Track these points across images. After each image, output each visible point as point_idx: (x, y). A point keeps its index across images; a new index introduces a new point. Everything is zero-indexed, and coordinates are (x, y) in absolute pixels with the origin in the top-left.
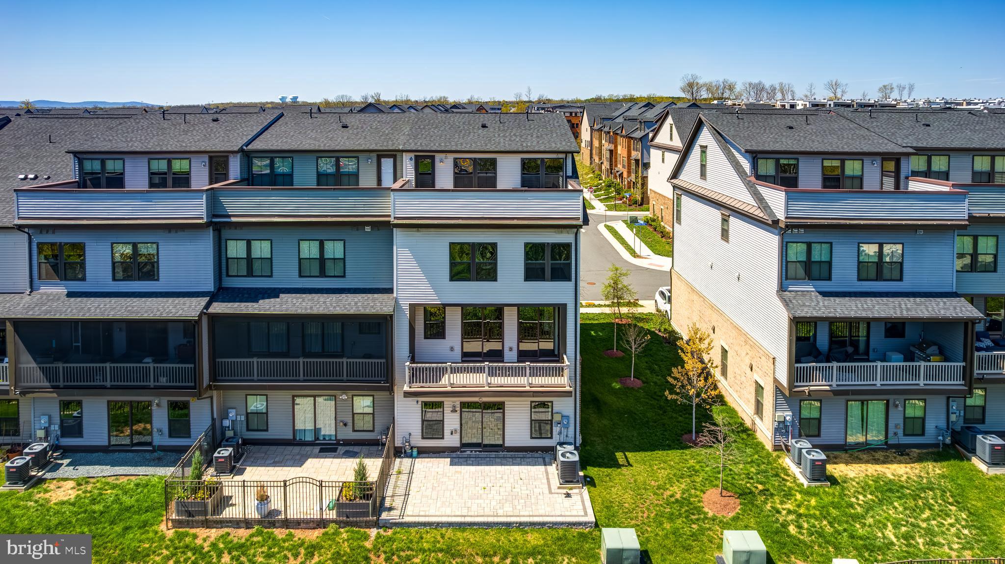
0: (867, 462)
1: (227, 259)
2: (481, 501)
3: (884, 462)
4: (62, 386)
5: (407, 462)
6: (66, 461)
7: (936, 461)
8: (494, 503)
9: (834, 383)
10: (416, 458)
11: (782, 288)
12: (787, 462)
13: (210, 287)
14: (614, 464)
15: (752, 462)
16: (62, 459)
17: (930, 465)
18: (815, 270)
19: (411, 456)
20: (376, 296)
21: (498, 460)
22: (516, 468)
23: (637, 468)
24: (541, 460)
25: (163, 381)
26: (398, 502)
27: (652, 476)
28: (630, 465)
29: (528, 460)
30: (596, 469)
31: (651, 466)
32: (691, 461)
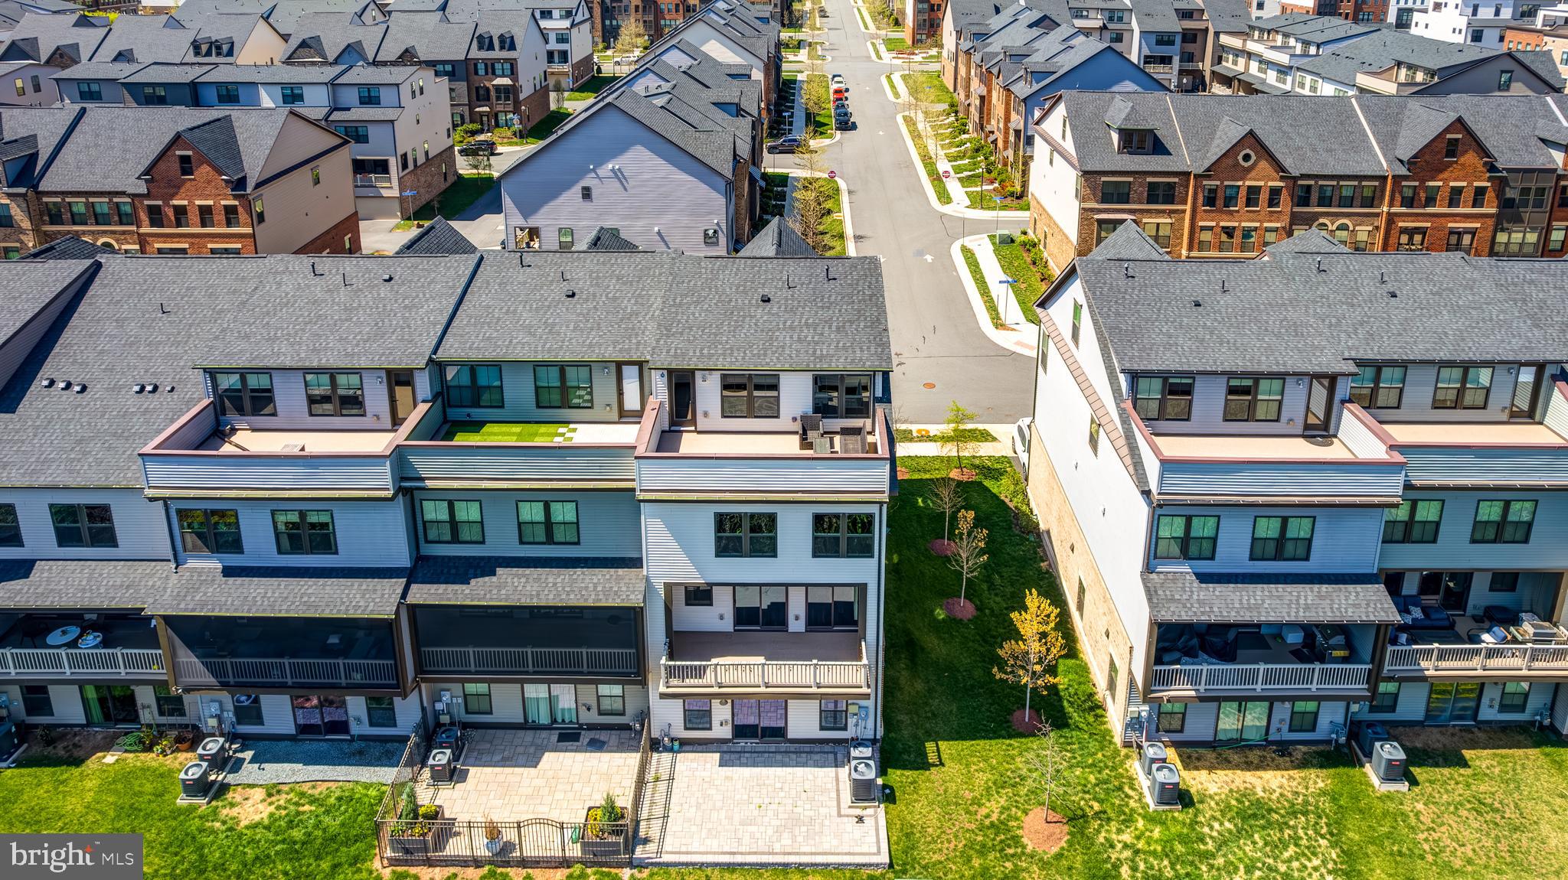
0: (1237, 767)
1: (424, 523)
2: (754, 829)
3: (1258, 768)
4: (232, 683)
5: (666, 757)
6: (248, 755)
7: (1322, 767)
8: (770, 832)
9: (1202, 688)
10: (679, 752)
11: (1148, 569)
12: (1135, 767)
13: (404, 560)
14: (921, 764)
15: (1093, 765)
16: (242, 751)
17: (1312, 773)
18: (1193, 549)
19: (671, 750)
20: (620, 571)
21: (779, 757)
22: (799, 771)
23: (952, 768)
24: (831, 757)
25: (357, 677)
26: (655, 828)
27: (966, 783)
28: (942, 764)
29: (816, 757)
30: (899, 772)
31: (967, 765)
32: (1018, 759)
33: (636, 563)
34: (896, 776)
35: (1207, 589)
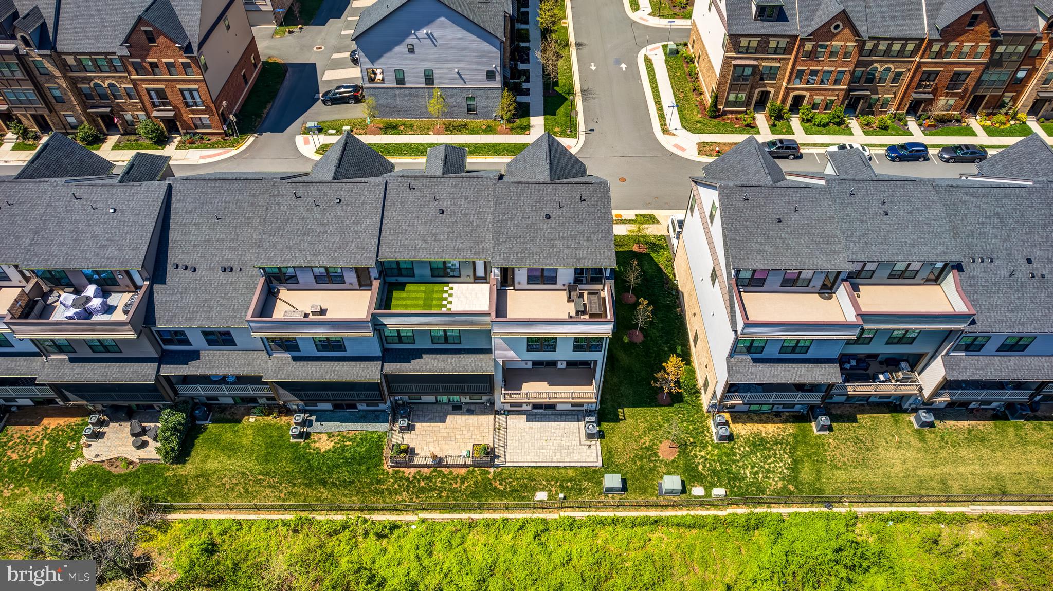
0: (756, 422)
1: (385, 337)
2: (544, 451)
3: (764, 423)
5: (502, 417)
7: (793, 422)
8: (551, 452)
9: (746, 401)
10: (508, 416)
11: (730, 356)
12: (710, 422)
13: (379, 353)
14: (616, 419)
15: (692, 421)
17: (788, 425)
18: (753, 350)
19: (504, 414)
20: (482, 356)
21: (553, 417)
22: (562, 424)
23: (629, 421)
24: (576, 417)
25: (363, 397)
26: (502, 453)
27: (636, 428)
28: (625, 419)
29: (569, 417)
30: (606, 424)
31: (637, 420)
32: (659, 417)
33: (489, 351)
34: (605, 425)
35: (756, 366)
